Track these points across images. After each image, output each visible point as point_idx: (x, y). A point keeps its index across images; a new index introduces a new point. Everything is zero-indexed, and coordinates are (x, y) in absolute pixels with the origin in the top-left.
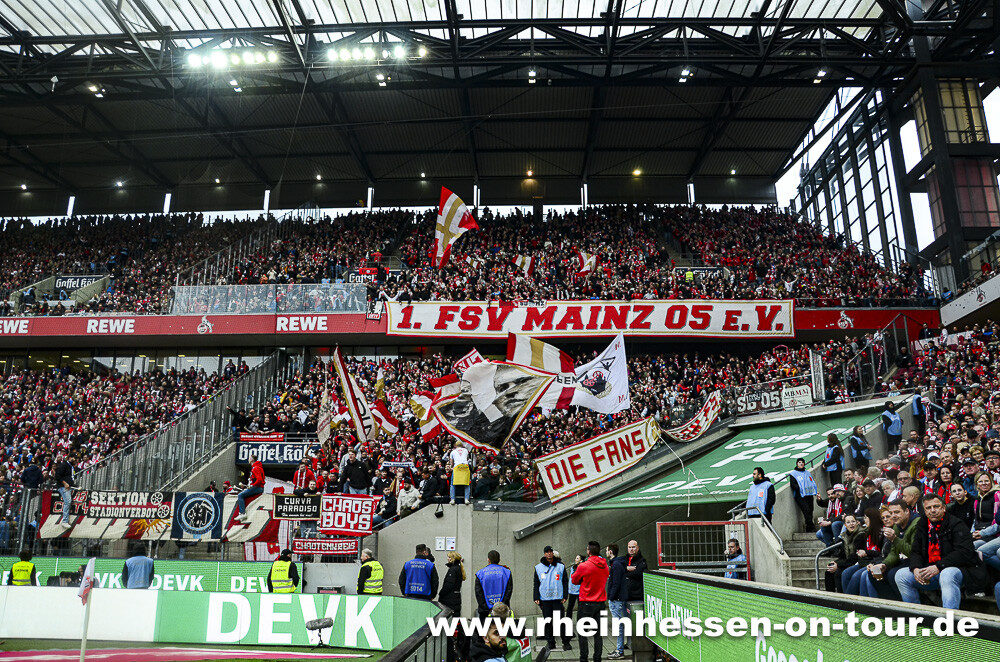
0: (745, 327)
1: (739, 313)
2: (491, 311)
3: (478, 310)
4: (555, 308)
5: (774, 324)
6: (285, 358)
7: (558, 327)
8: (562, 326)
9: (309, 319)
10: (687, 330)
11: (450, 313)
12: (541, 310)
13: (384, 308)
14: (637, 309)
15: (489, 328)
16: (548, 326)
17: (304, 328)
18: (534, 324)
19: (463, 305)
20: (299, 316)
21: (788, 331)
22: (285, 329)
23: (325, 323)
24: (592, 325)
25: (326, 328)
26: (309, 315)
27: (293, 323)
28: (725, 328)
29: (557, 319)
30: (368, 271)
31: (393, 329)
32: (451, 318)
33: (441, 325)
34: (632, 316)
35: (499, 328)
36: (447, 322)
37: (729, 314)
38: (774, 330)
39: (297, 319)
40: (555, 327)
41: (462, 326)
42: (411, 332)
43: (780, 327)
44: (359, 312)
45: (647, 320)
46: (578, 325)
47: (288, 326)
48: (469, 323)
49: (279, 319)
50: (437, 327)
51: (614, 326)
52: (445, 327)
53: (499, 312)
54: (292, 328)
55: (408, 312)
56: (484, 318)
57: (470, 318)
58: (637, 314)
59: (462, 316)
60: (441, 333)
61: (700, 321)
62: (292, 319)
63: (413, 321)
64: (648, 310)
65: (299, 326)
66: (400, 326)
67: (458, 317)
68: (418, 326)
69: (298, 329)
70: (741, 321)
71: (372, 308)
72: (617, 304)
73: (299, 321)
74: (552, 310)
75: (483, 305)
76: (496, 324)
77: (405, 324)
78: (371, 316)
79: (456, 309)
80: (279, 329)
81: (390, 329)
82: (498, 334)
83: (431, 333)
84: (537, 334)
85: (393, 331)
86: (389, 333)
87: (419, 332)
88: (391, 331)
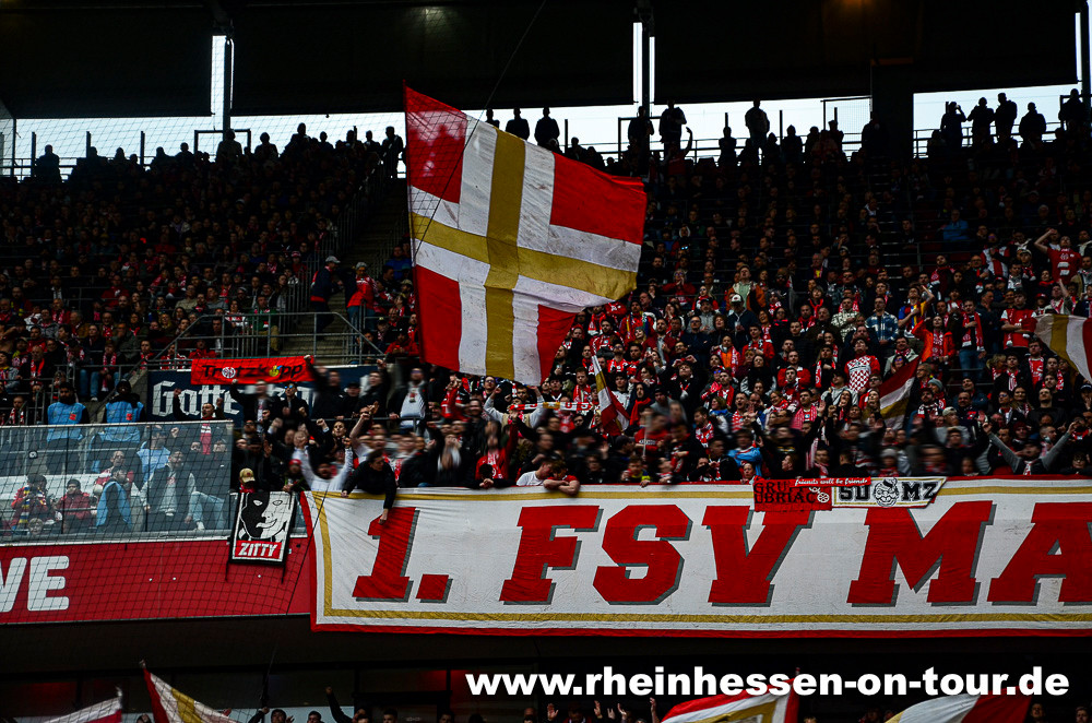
2: (725, 523)
3: (675, 525)
4: (984, 511)
7: (1003, 590)
8: (1015, 585)
11: (564, 533)
12: (927, 518)
13: (301, 517)
15: (719, 595)
16: (956, 588)
18: (899, 577)
19: (611, 501)
25: (62, 604)
29: (995, 553)
30: (228, 372)
31: (338, 601)
32: (566, 555)
33: (526, 585)
35: (761, 595)
36: (551, 573)
40: (984, 591)
41: (610, 585)
42: (410, 612)
44: (201, 533)
48: (638, 572)
50: (511, 592)
52: (543, 592)
55: (394, 534)
56: (698, 555)
57: (642, 553)
59: (608, 545)
63: (414, 571)
66: (364, 589)
67: (593, 551)
68: (435, 588)
71: (254, 518)
74: (971, 519)
75: (694, 501)
76: (744, 579)
77: (384, 581)
78: (249, 551)
79: (587, 518)
81: (328, 603)
82: (751, 619)
83: (489, 617)
84: (910, 619)
85: (340, 613)
86: (322, 619)
87: (439, 615)
88: (330, 612)
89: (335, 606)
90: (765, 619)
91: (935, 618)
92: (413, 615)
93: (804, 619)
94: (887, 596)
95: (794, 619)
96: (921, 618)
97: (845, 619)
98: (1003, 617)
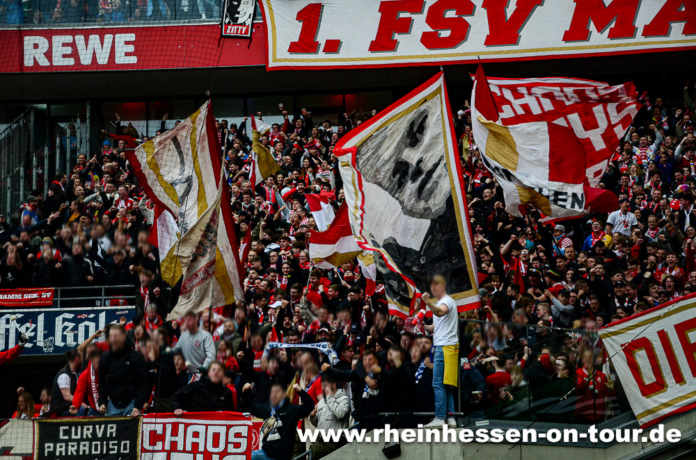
2: (493, 6)
3: (466, 8)
6: (47, 129)
8: (658, 27)
9: (94, 38)
11: (403, 15)
13: (259, 11)
15: (490, 42)
17: (86, 60)
18: (592, 26)
20: (73, 32)
22: (44, 62)
25: (133, 60)
26: (93, 32)
27: (59, 50)
29: (646, 11)
31: (280, 55)
32: (405, 26)
33: (383, 41)
36: (396, 36)
39: (68, 39)
40: (641, 31)
41: (429, 39)
42: (320, 59)
44: (205, 21)
47: (49, 55)
48: (445, 34)
49: (28, 41)
50: (374, 47)
52: (392, 46)
53: (511, 7)
54: (58, 61)
55: (310, 17)
56: (479, 22)
57: (447, 23)
59: (430, 21)
60: (379, 59)
62: (57, 40)
63: (321, 38)
65: (75, 54)
66: (294, 48)
67: (420, 24)
68: (333, 46)
69: (71, 62)
71: (233, 12)
73: (73, 45)
77: (306, 43)
78: (232, 30)
80: (28, 62)
81: (274, 56)
82: (508, 52)
83: (363, 59)
84: (597, 47)
85: (280, 60)
86: (271, 64)
87: (335, 60)
88: (275, 60)
89: (278, 57)
90: (516, 52)
91: (612, 46)
92: (321, 60)
93: (537, 50)
94: (584, 36)
95: (532, 50)
96: (603, 46)
97: (561, 49)
98: (651, 43)
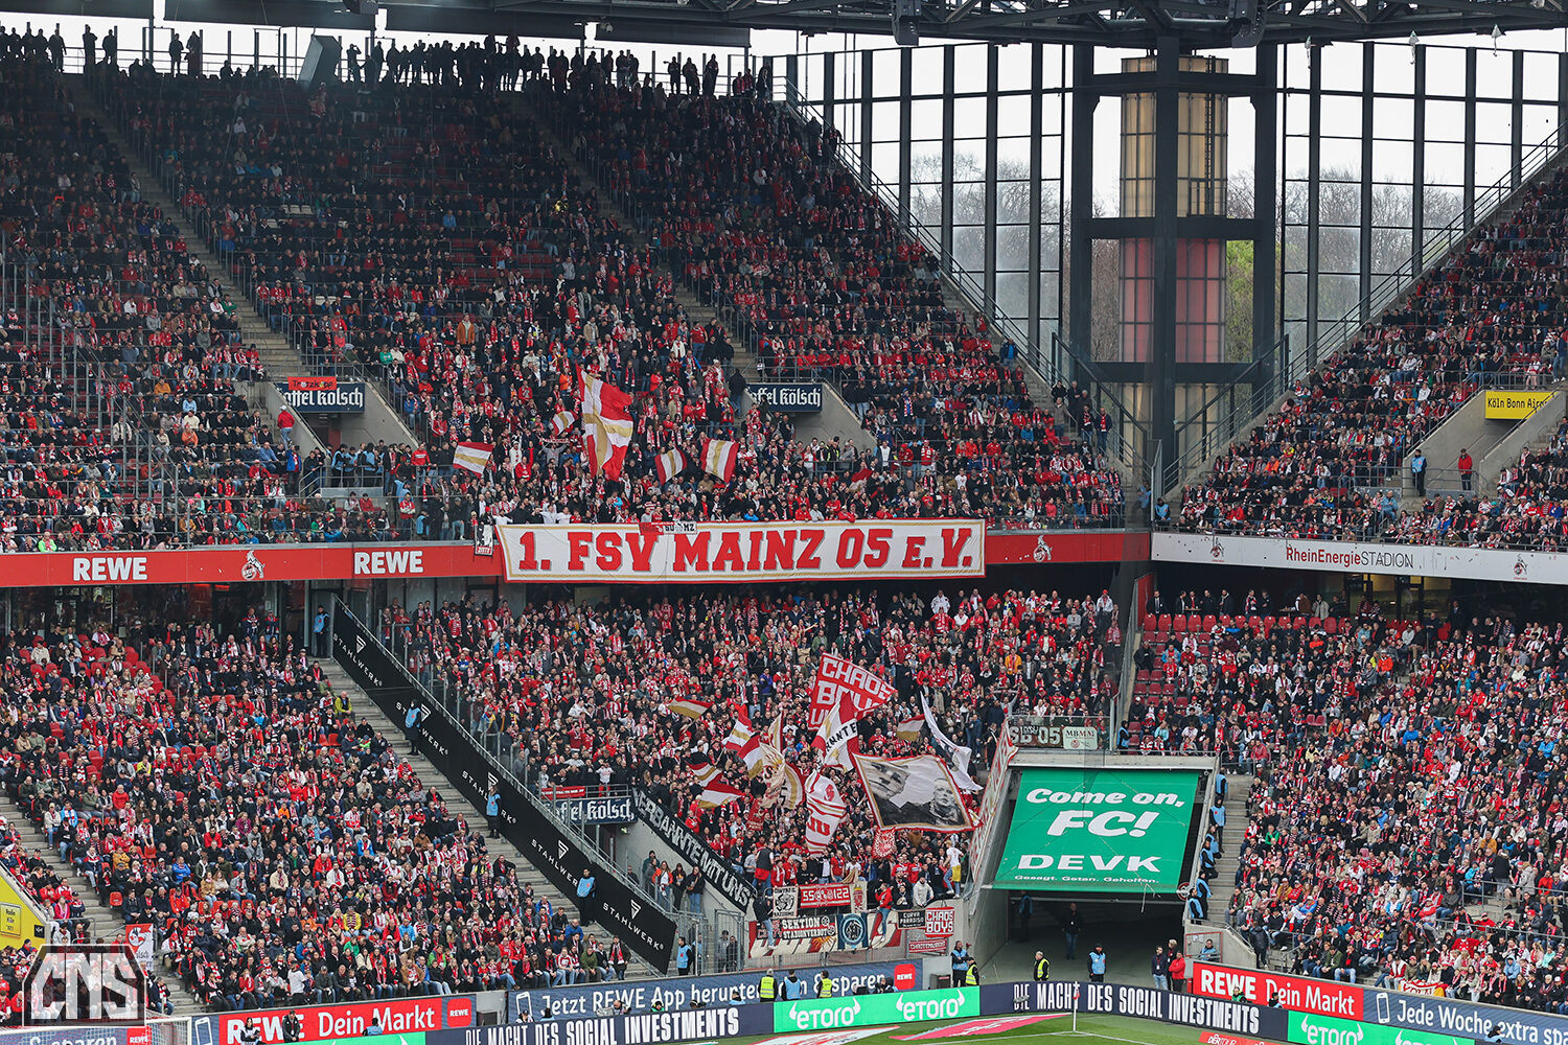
0: (929, 562)
1: (922, 540)
2: (632, 540)
4: (708, 535)
5: (961, 558)
7: (715, 566)
8: (719, 565)
9: (397, 554)
10: (861, 571)
11: (583, 543)
14: (805, 535)
15: (634, 567)
16: (703, 564)
17: (392, 570)
18: (686, 561)
20: (384, 550)
21: (977, 569)
22: (367, 571)
23: (419, 562)
24: (754, 564)
25: (419, 571)
26: (397, 549)
27: (376, 563)
28: (905, 564)
32: (585, 552)
33: (576, 563)
34: (800, 547)
35: (647, 568)
36: (582, 558)
37: (911, 541)
38: (960, 566)
39: (382, 554)
40: (711, 566)
41: (601, 563)
42: (537, 575)
43: (967, 561)
45: (816, 554)
46: (738, 566)
47: (369, 566)
48: (609, 559)
49: (358, 555)
50: (569, 572)
51: (779, 565)
52: (580, 566)
53: (642, 543)
54: (376, 570)
56: (625, 551)
58: (806, 544)
60: (576, 576)
61: (876, 554)
62: (375, 555)
63: (538, 558)
64: (816, 537)
65: (385, 565)
66: (523, 566)
67: (594, 553)
68: (546, 565)
69: (383, 571)
70: (924, 552)
72: (781, 527)
73: (384, 559)
74: (705, 538)
76: (641, 562)
77: (528, 563)
80: (357, 572)
81: (508, 573)
83: (562, 576)
85: (513, 575)
86: (507, 578)
87: (548, 576)
88: (509, 576)
89: (511, 573)
92: (541, 576)
94: (683, 569)
